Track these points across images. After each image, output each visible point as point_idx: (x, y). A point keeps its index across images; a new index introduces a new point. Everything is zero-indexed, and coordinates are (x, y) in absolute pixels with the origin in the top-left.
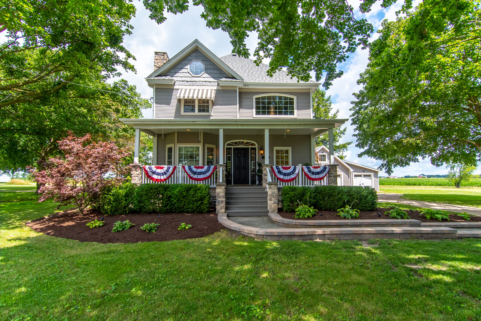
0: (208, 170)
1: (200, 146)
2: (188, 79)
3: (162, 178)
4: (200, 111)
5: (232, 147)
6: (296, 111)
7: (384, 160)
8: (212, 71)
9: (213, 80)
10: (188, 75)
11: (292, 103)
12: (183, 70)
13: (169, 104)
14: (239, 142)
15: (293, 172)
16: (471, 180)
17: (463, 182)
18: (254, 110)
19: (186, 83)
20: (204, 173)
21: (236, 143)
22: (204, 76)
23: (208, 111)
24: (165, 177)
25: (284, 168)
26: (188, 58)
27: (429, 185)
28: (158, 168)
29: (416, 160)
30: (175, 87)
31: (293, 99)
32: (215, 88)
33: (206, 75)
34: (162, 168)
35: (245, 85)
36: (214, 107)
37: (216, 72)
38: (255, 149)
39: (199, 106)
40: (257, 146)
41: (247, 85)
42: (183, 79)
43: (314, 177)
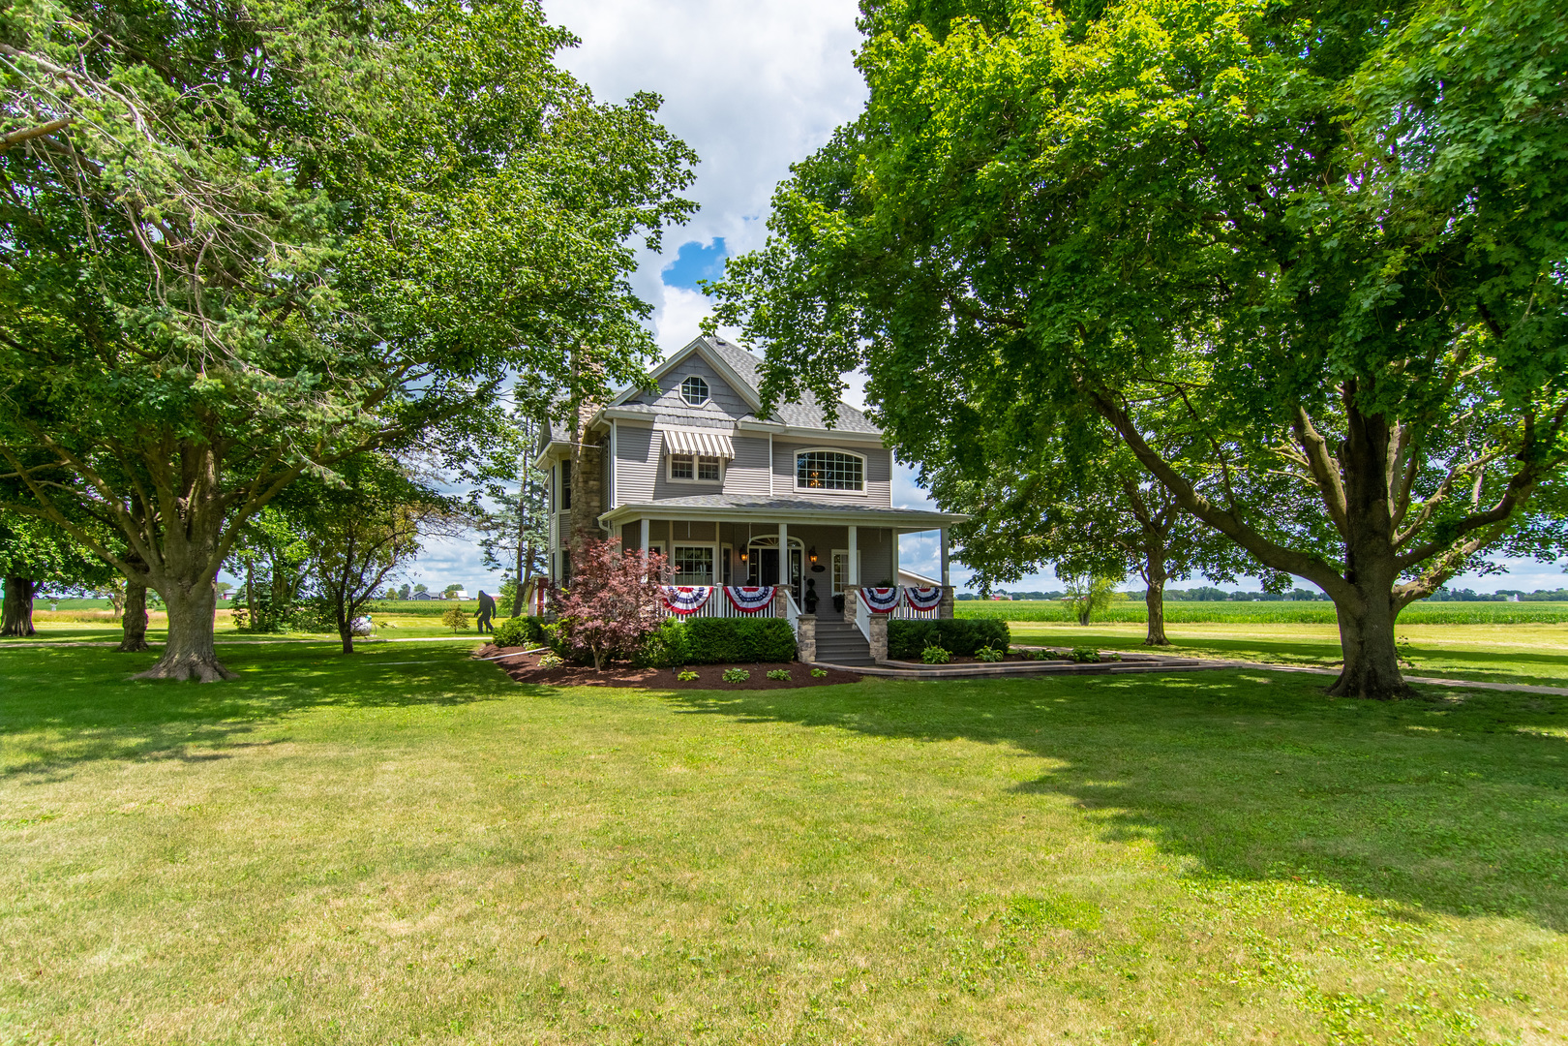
0: (765, 594)
1: (715, 547)
2: (679, 412)
3: (690, 607)
4: (701, 476)
5: (760, 548)
6: (865, 483)
7: (978, 569)
8: (724, 400)
9: (725, 416)
10: (679, 403)
11: (859, 468)
12: (670, 394)
13: (643, 458)
15: (892, 598)
16: (1112, 606)
17: (1095, 612)
18: (796, 478)
19: (678, 421)
20: (758, 599)
22: (709, 407)
23: (717, 478)
24: (695, 606)
25: (879, 591)
27: (1025, 620)
28: (682, 590)
29: (1033, 570)
30: (655, 427)
31: (859, 460)
32: (731, 433)
33: (715, 406)
34: (690, 590)
35: (784, 431)
36: (729, 470)
37: (732, 401)
38: (799, 552)
39: (701, 467)
40: (802, 548)
41: (789, 431)
42: (670, 411)
43: (921, 605)
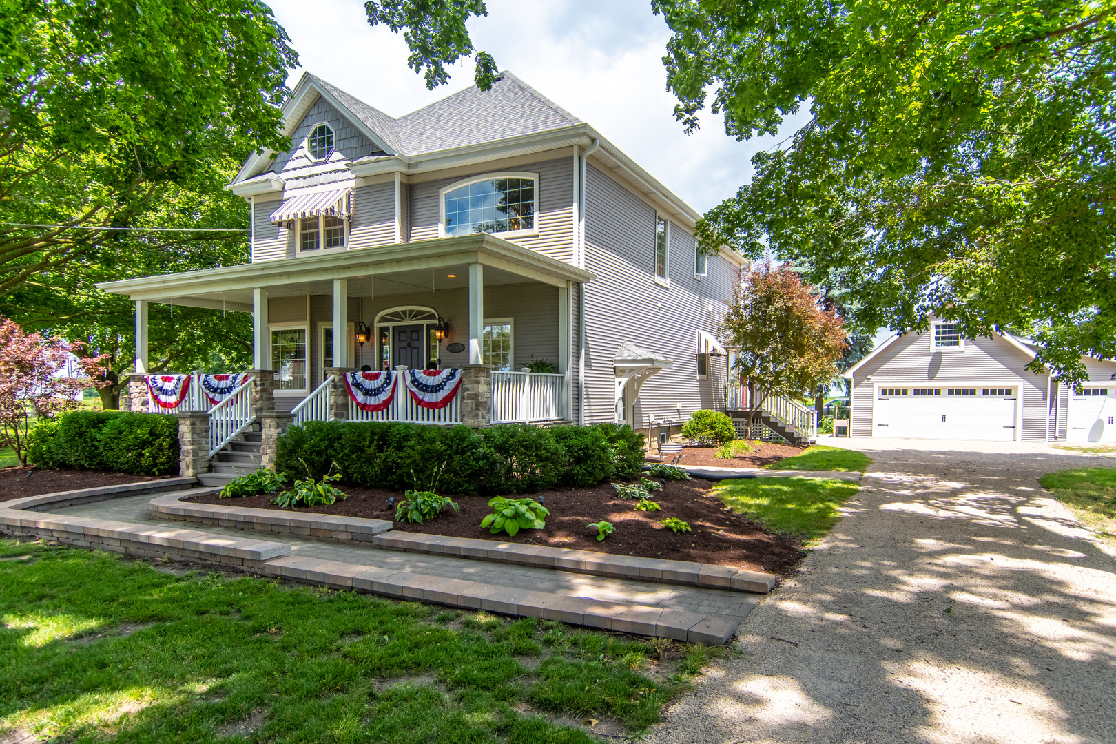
0: (233, 383)
1: (307, 328)
2: (305, 172)
3: (171, 401)
4: (327, 244)
5: (391, 325)
8: (347, 144)
9: (348, 164)
10: (305, 162)
11: (529, 195)
12: (298, 153)
13: (276, 235)
14: (404, 312)
19: (302, 183)
20: (228, 389)
21: (396, 314)
22: (334, 158)
23: (341, 243)
24: (175, 398)
26: (305, 124)
28: (164, 380)
30: (286, 195)
31: (530, 183)
32: (354, 183)
33: (337, 155)
35: (409, 166)
36: (355, 231)
37: (354, 143)
39: (326, 233)
40: (437, 321)
41: (416, 165)
42: (298, 173)
